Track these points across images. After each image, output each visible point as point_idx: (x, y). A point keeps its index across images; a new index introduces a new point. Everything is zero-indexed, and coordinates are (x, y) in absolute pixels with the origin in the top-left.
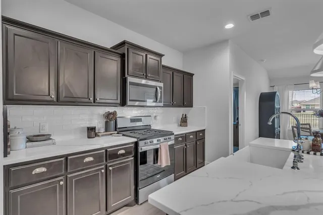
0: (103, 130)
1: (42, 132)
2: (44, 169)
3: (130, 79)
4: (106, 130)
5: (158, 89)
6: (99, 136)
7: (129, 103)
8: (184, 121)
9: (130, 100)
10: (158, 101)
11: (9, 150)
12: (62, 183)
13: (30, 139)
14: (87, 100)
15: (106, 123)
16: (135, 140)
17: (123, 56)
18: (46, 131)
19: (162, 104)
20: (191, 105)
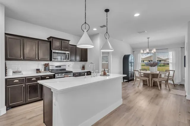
0: (43, 70)
1: (19, 70)
2: (18, 81)
3: (53, 51)
4: (45, 70)
5: (67, 54)
6: (41, 72)
7: (53, 60)
8: (83, 68)
9: (53, 59)
10: (67, 59)
11: (6, 75)
12: (24, 86)
13: (14, 72)
14: (35, 59)
15: (45, 67)
16: (54, 74)
17: (50, 42)
18: (20, 70)
19: (69, 60)
20: (86, 61)
